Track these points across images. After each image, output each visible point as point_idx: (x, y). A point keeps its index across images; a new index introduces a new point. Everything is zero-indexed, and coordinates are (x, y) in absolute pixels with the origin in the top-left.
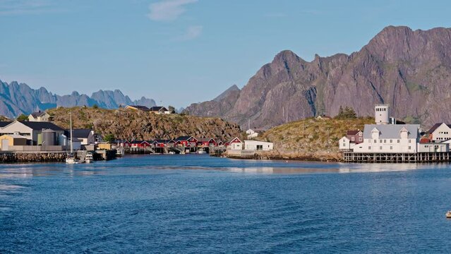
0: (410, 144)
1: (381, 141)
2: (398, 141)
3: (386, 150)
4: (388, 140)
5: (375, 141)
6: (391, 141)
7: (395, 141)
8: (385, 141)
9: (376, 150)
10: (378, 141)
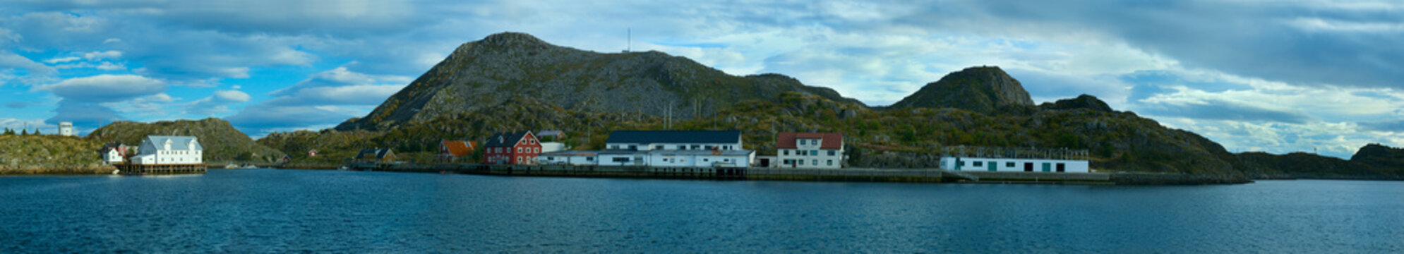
0: (197, 156)
1: (172, 153)
2: (187, 153)
3: (177, 161)
4: (179, 152)
5: (168, 153)
6: (181, 153)
7: (184, 152)
8: (176, 153)
9: (167, 161)
10: (170, 152)
